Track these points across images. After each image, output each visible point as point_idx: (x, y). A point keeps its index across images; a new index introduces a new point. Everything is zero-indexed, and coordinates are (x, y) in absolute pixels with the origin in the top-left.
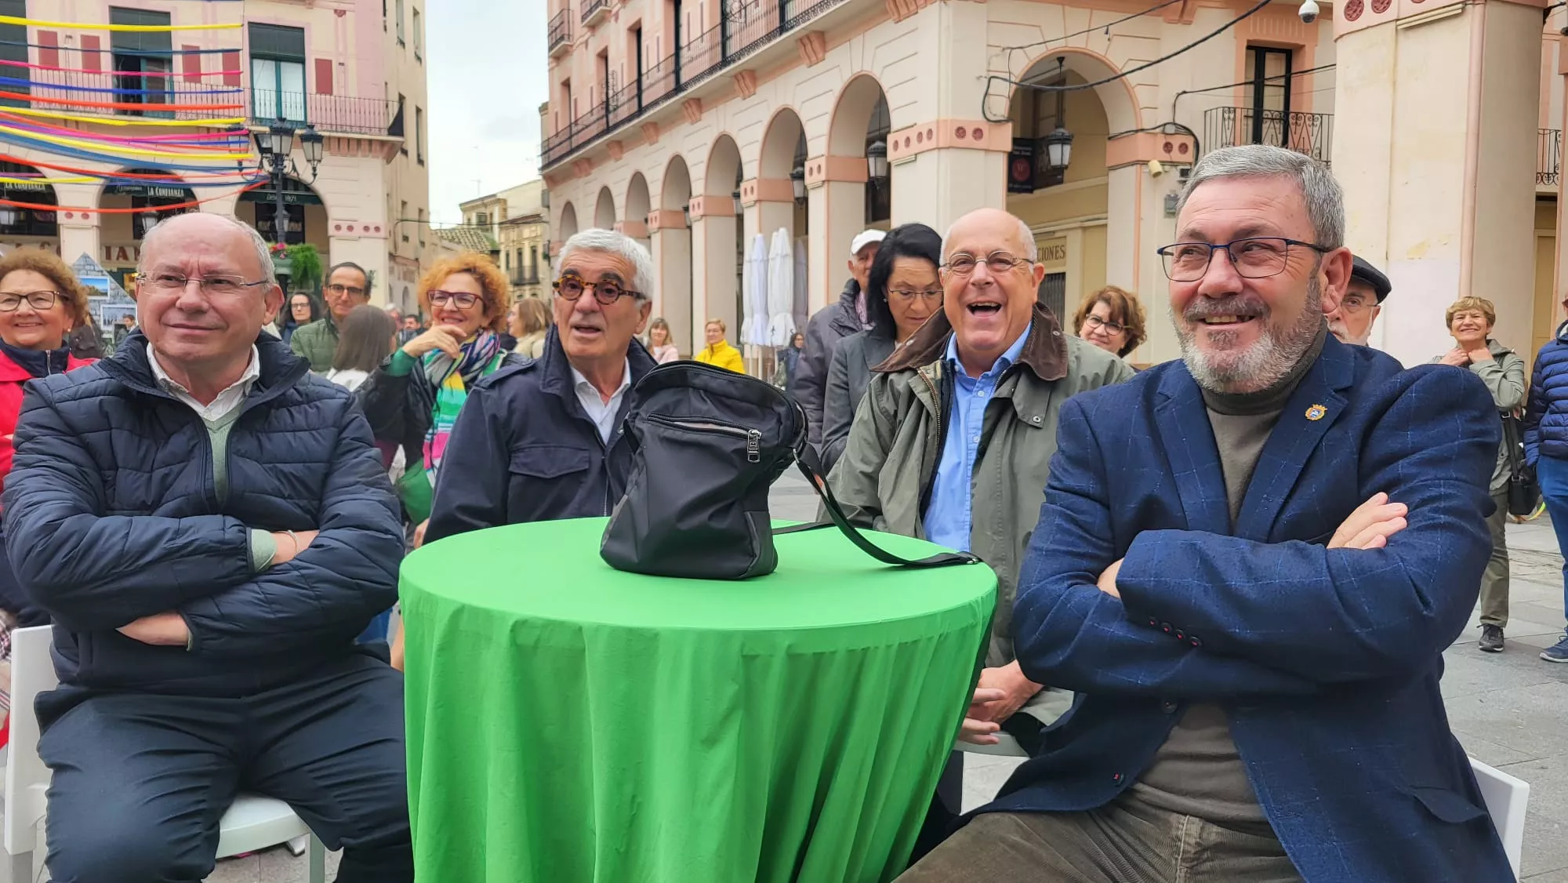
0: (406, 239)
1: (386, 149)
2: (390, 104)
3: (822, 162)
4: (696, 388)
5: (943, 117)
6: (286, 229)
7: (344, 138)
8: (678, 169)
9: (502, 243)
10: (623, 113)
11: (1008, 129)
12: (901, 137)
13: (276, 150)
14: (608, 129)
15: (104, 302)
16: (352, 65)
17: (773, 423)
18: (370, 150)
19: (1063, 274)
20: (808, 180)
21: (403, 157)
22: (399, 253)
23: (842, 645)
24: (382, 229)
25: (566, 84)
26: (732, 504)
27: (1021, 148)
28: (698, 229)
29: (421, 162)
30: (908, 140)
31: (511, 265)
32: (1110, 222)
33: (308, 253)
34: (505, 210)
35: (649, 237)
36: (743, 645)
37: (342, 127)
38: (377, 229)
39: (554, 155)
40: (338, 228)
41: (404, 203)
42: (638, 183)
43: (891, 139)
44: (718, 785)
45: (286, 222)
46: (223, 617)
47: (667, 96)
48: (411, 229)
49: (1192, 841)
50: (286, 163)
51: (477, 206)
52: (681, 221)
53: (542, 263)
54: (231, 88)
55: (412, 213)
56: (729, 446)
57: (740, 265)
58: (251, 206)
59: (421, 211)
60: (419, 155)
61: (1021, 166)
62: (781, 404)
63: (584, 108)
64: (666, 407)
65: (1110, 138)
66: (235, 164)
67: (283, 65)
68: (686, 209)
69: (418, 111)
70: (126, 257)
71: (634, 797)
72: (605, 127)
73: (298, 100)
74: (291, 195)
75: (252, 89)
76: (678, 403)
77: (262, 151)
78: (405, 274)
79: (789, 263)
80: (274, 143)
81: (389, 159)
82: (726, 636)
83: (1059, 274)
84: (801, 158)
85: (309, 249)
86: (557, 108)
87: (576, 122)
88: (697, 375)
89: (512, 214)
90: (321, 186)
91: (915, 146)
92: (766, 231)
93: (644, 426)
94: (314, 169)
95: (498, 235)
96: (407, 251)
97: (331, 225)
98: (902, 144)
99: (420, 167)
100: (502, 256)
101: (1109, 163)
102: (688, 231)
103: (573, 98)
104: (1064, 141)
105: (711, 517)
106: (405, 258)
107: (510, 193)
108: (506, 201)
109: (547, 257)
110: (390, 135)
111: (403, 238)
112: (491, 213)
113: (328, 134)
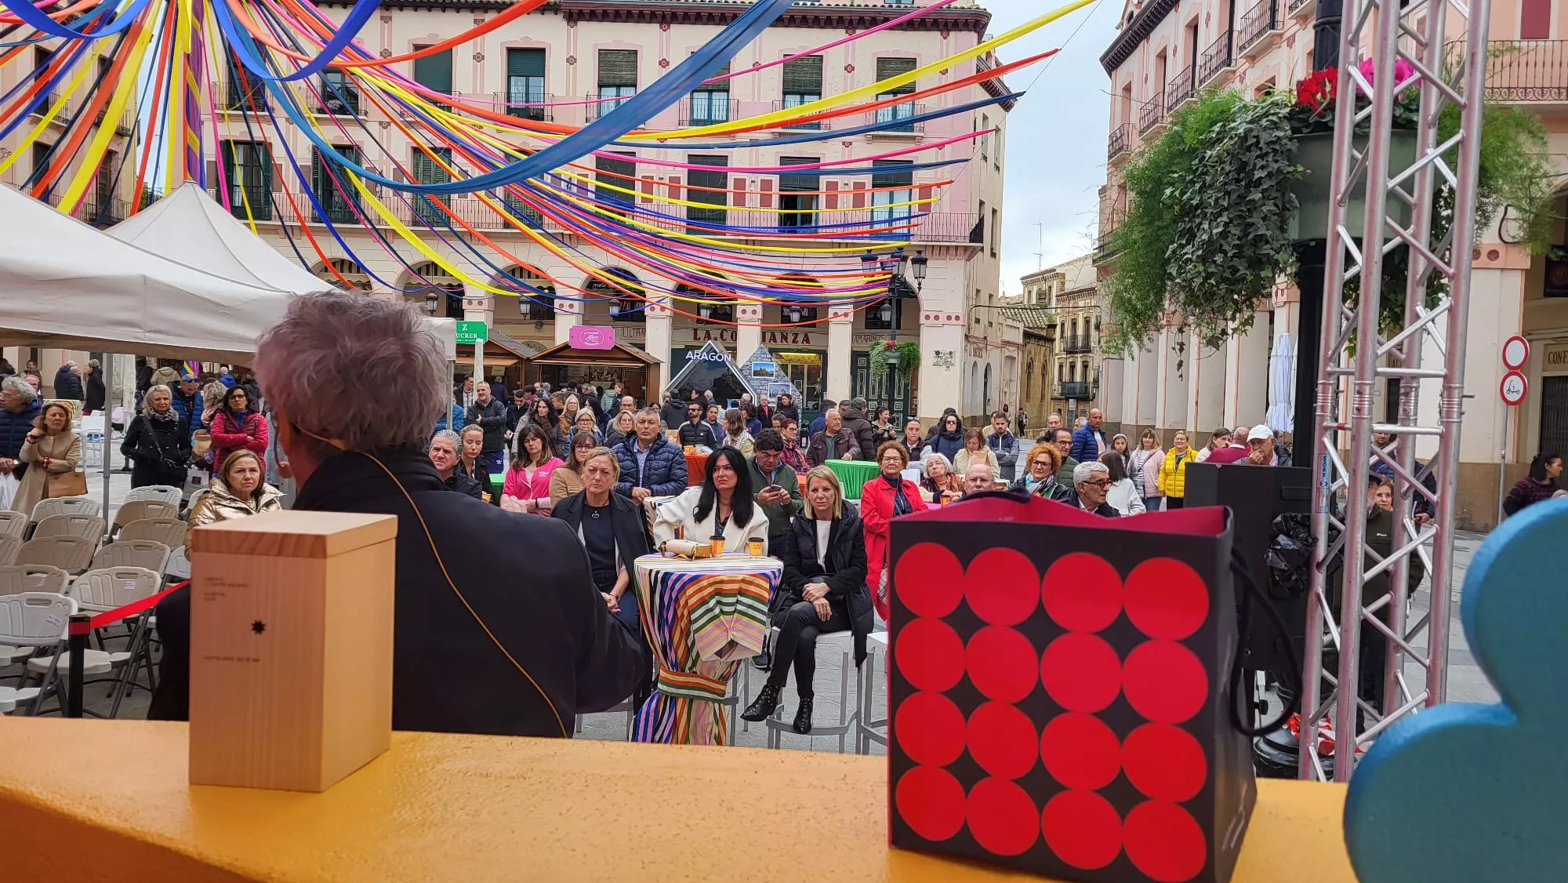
0: (978, 321)
1: (968, 253)
2: (973, 212)
7: (937, 246)
9: (1058, 317)
11: (1526, 251)
15: (771, 381)
18: (956, 255)
21: (981, 256)
22: (971, 333)
24: (961, 317)
29: (993, 255)
31: (1065, 335)
34: (1063, 284)
37: (935, 238)
38: (957, 318)
40: (928, 317)
41: (978, 291)
48: (983, 314)
50: (901, 280)
51: (1038, 280)
53: (1093, 333)
55: (984, 299)
59: (991, 296)
60: (992, 249)
67: (895, 189)
69: (994, 211)
70: (775, 341)
75: (872, 212)
78: (975, 350)
81: (969, 258)
86: (1113, 193)
89: (1069, 287)
94: (920, 284)
95: (1055, 309)
96: (978, 331)
97: (922, 315)
99: (993, 259)
100: (1058, 329)
103: (1128, 200)
106: (976, 338)
107: (1067, 267)
108: (1063, 275)
109: (1097, 327)
110: (971, 241)
111: (976, 322)
112: (1050, 287)
113: (925, 243)
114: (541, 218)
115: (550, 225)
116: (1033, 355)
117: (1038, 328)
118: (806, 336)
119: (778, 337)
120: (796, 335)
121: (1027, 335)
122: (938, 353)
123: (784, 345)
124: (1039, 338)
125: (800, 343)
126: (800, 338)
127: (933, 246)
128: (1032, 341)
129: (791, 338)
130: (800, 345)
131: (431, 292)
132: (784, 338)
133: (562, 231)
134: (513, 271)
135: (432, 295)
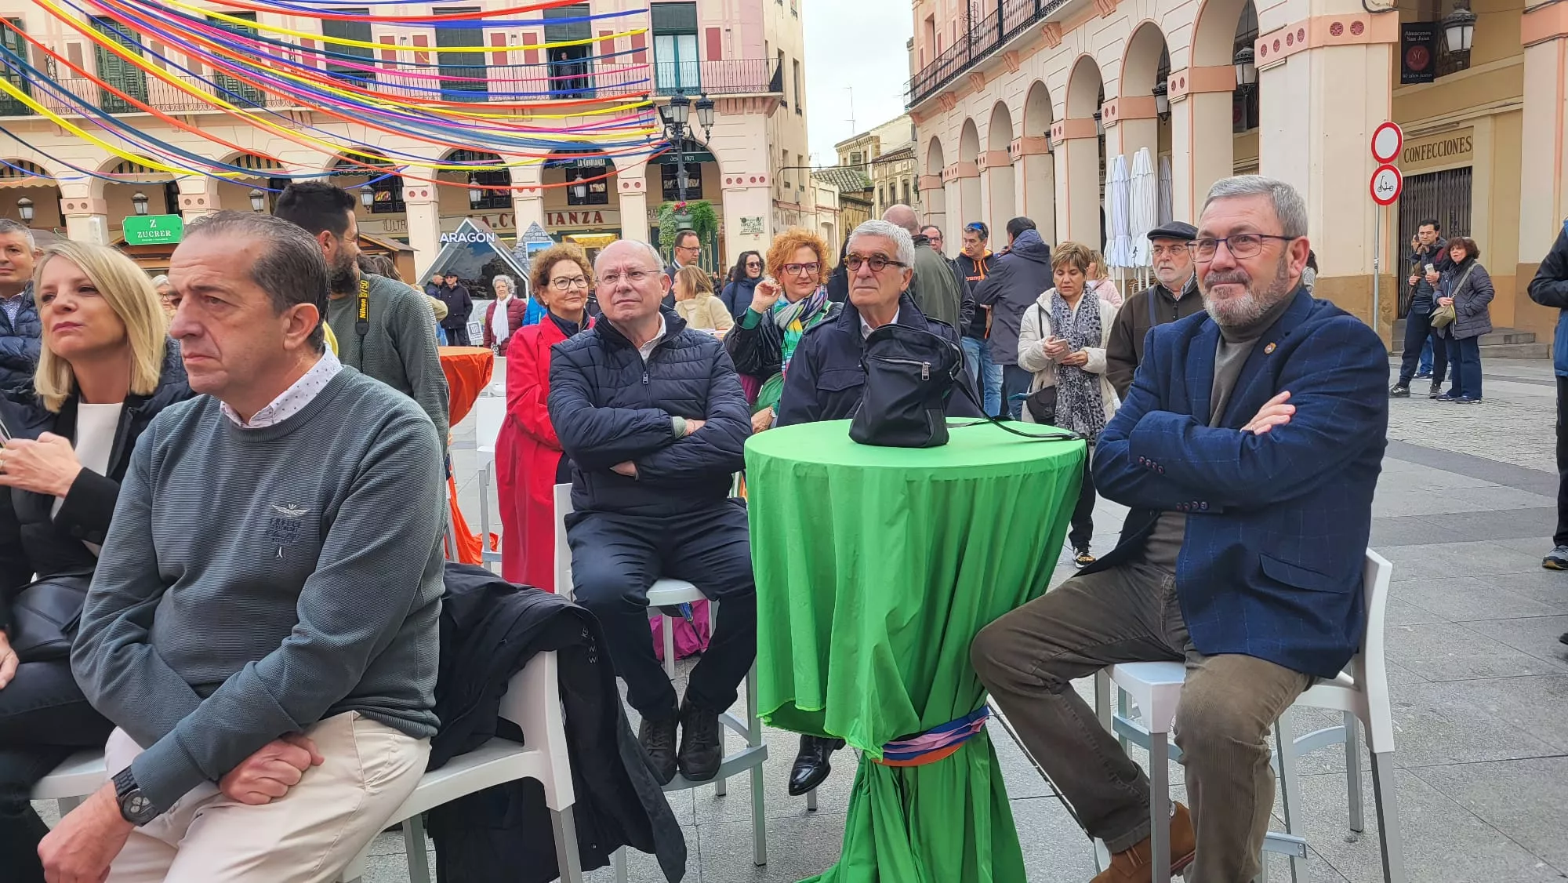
0: (788, 185)
1: (767, 105)
2: (770, 61)
3: (1185, 74)
4: (896, 339)
5: (1316, 14)
6: (686, 186)
7: (732, 98)
8: (1039, 93)
9: (875, 180)
10: (984, 45)
11: (1394, 20)
12: (1269, 41)
13: (676, 119)
14: (970, 64)
16: (737, 30)
17: (938, 358)
18: (754, 107)
19: (1470, 168)
20: (1171, 94)
21: (783, 108)
22: (781, 199)
23: (961, 477)
24: (766, 179)
25: (931, 21)
26: (917, 405)
27: (1417, 34)
28: (1060, 153)
29: (799, 111)
30: (1277, 44)
32: (1525, 106)
33: (704, 209)
34: (878, 147)
35: (1012, 165)
36: (906, 475)
37: (729, 89)
38: (762, 179)
39: (920, 91)
40: (729, 181)
41: (785, 152)
42: (1001, 110)
43: (1258, 43)
44: (895, 546)
45: (686, 180)
46: (656, 468)
47: (1028, 23)
48: (793, 176)
49: (1168, 588)
50: (684, 130)
51: (853, 146)
52: (1044, 146)
53: (914, 197)
54: (638, 65)
55: (792, 161)
56: (912, 372)
57: (1103, 185)
58: (657, 168)
59: (800, 157)
60: (797, 106)
61: (1417, 54)
62: (942, 346)
63: (947, 43)
64: (882, 351)
65: (1525, 12)
66: (645, 138)
67: (679, 37)
68: (1048, 135)
69: (796, 63)
70: (563, 222)
71: (855, 552)
72: (968, 60)
73: (693, 68)
74: (689, 155)
75: (656, 63)
76: (888, 348)
77: (666, 121)
78: (788, 217)
79: (1152, 181)
80: (674, 113)
81: (770, 113)
82: (898, 470)
83: (1465, 168)
84: (1163, 72)
85: (705, 205)
86: (921, 44)
87: (940, 58)
88: (896, 332)
89: (885, 150)
90: (714, 146)
91: (1285, 50)
92: (1127, 152)
93: (869, 363)
94: (708, 133)
95: (872, 173)
96: (788, 196)
97: (723, 178)
98: (1270, 48)
99: (798, 116)
100: (876, 192)
101: (1525, 40)
102: (1051, 155)
103: (936, 34)
104: (1464, 22)
105: (904, 413)
106: (787, 203)
107: (881, 130)
108: (878, 138)
109: (916, 191)
110: (771, 91)
111: (785, 186)
112: (865, 152)
113: (718, 96)
114: (263, 94)
115: (276, 103)
116: (851, 221)
117: (854, 192)
118: (598, 214)
119: (566, 216)
120: (586, 214)
121: (844, 199)
122: (744, 220)
123: (574, 226)
124: (857, 202)
125: (592, 223)
126: (592, 217)
127: (728, 99)
128: (849, 205)
129: (580, 217)
130: (592, 225)
131: (138, 192)
132: (573, 218)
133: (290, 108)
134: (238, 160)
135: (139, 195)
